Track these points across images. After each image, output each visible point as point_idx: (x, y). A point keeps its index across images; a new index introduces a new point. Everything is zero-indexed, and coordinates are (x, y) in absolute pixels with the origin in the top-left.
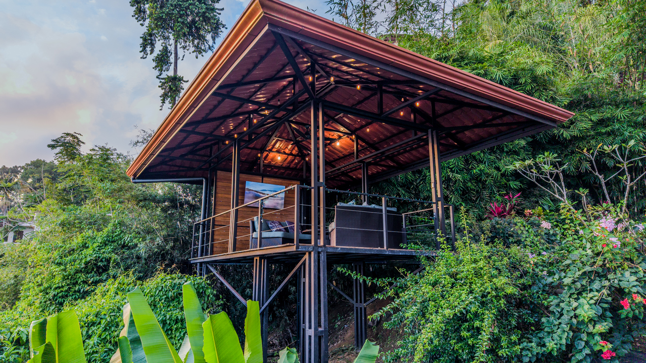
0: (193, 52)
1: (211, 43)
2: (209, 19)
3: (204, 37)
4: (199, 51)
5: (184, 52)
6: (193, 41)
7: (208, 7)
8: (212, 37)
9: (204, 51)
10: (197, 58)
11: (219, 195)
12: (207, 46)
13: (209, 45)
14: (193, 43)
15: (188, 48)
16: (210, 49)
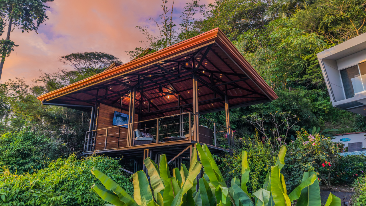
0: (21, 28)
1: (36, 25)
2: (39, 11)
3: (31, 21)
4: (25, 28)
5: (15, 27)
6: (23, 21)
7: (40, 4)
8: (37, 22)
9: (30, 29)
10: (23, 32)
11: (100, 117)
12: (33, 27)
13: (34, 27)
14: (22, 23)
15: (18, 25)
16: (34, 29)
